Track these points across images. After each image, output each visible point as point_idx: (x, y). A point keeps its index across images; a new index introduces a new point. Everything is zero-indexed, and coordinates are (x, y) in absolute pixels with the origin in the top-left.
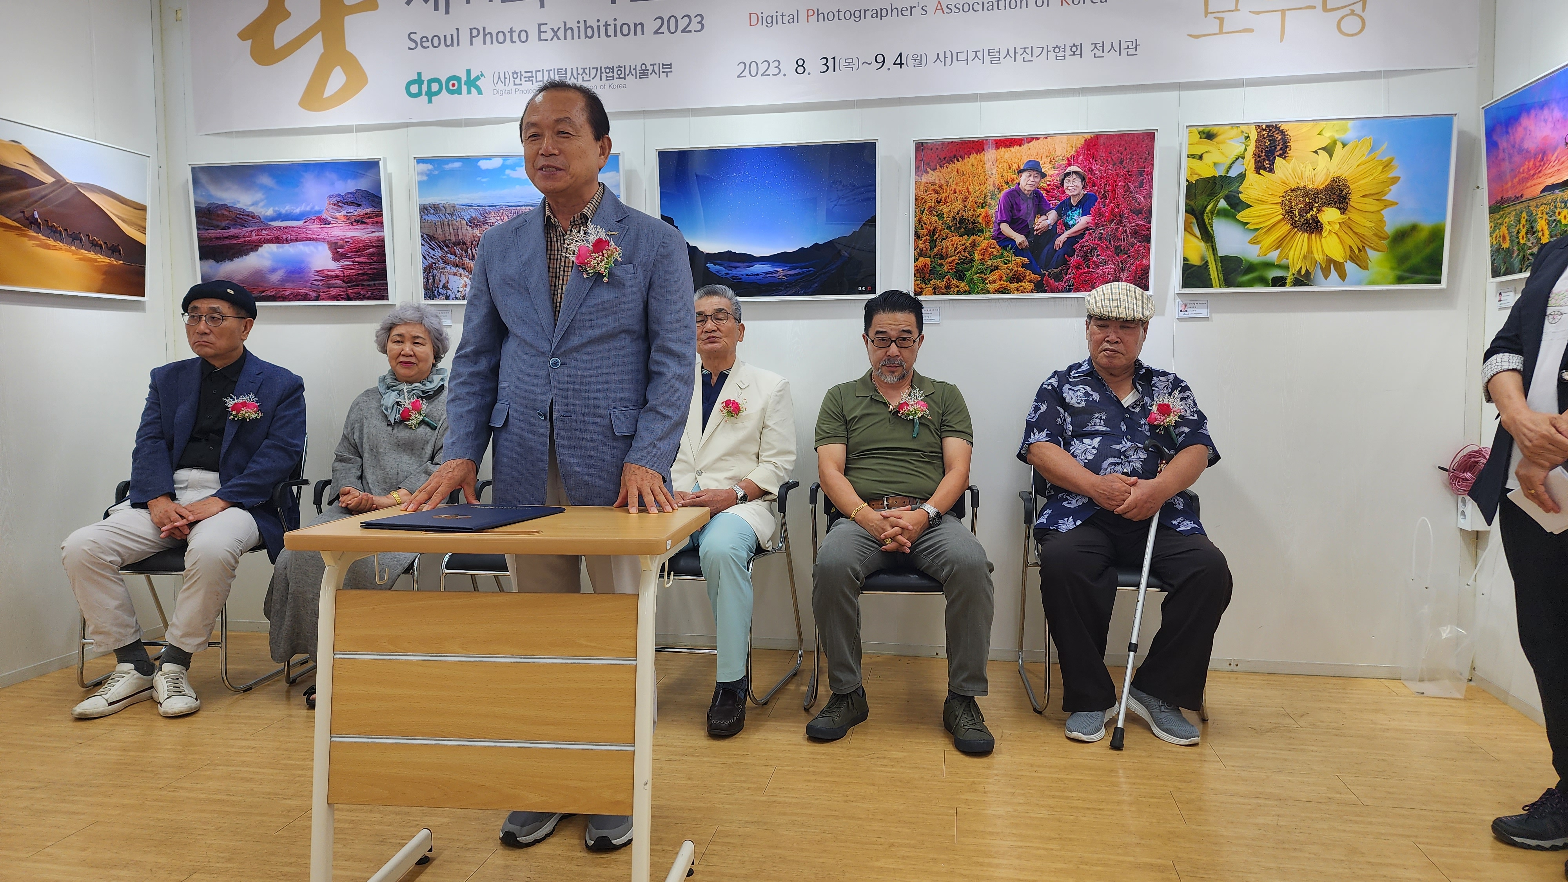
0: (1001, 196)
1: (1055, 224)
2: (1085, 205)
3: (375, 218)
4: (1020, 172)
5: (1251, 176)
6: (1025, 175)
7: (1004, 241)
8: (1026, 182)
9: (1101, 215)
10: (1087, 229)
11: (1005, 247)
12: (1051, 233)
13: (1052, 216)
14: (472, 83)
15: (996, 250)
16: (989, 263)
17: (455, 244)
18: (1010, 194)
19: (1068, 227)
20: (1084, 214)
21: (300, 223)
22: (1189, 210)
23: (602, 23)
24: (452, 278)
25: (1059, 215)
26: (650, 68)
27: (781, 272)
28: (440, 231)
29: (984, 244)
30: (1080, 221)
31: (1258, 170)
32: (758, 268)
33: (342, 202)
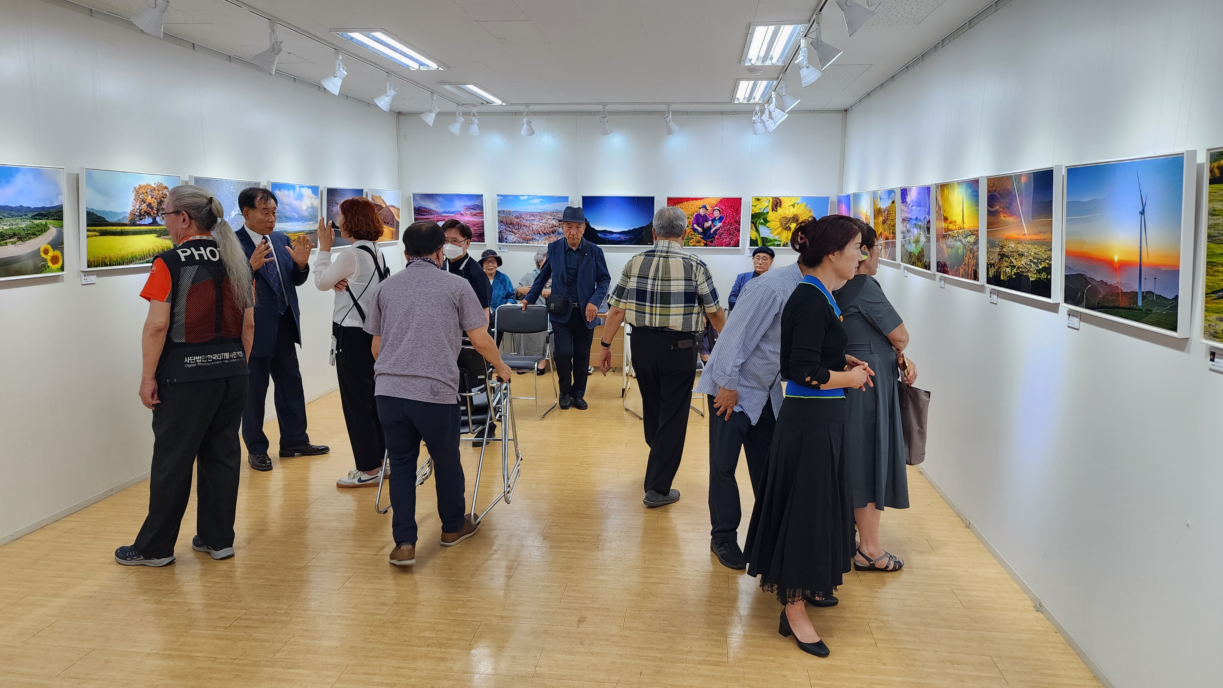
0: (694, 215)
1: (711, 225)
2: (721, 219)
3: (481, 214)
4: (700, 208)
5: (770, 212)
6: (701, 210)
7: (695, 230)
8: (702, 212)
9: (725, 223)
10: (721, 227)
11: (695, 232)
12: (710, 228)
13: (710, 222)
15: (693, 233)
16: (690, 237)
17: (510, 224)
18: (696, 215)
19: (715, 226)
20: (720, 222)
21: (453, 215)
22: (752, 222)
24: (509, 236)
25: (713, 222)
27: (623, 237)
28: (505, 220)
30: (719, 225)
31: (773, 210)
32: (615, 236)
33: (468, 208)
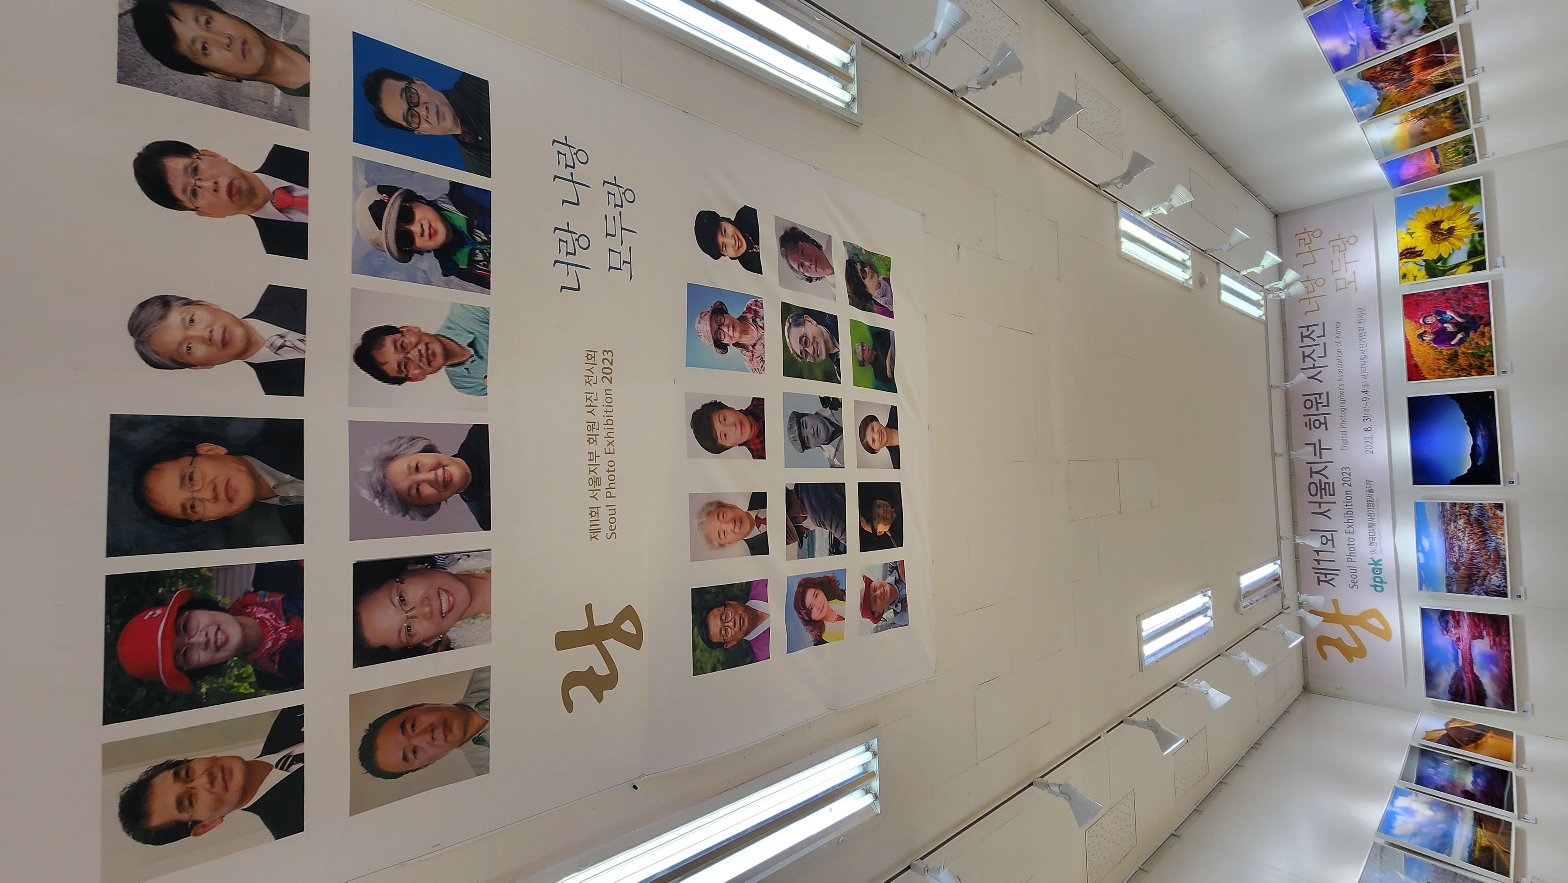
0: (1436, 346)
1: (1451, 324)
2: (1440, 313)
3: (1455, 615)
4: (1423, 340)
5: (1425, 258)
6: (1424, 338)
7: (1461, 341)
8: (1428, 338)
9: (1446, 307)
10: (1453, 311)
11: (1464, 341)
13: (1446, 325)
14: (1376, 563)
15: (1466, 344)
17: (1470, 580)
18: (1435, 343)
19: (1453, 318)
20: (1445, 313)
21: (1460, 653)
22: (1444, 274)
23: (1345, 507)
24: (1492, 583)
25: (1446, 322)
26: (1368, 489)
27: (1482, 433)
28: (1462, 586)
29: (1463, 349)
31: (1422, 256)
32: (1480, 443)
33: (1446, 630)
